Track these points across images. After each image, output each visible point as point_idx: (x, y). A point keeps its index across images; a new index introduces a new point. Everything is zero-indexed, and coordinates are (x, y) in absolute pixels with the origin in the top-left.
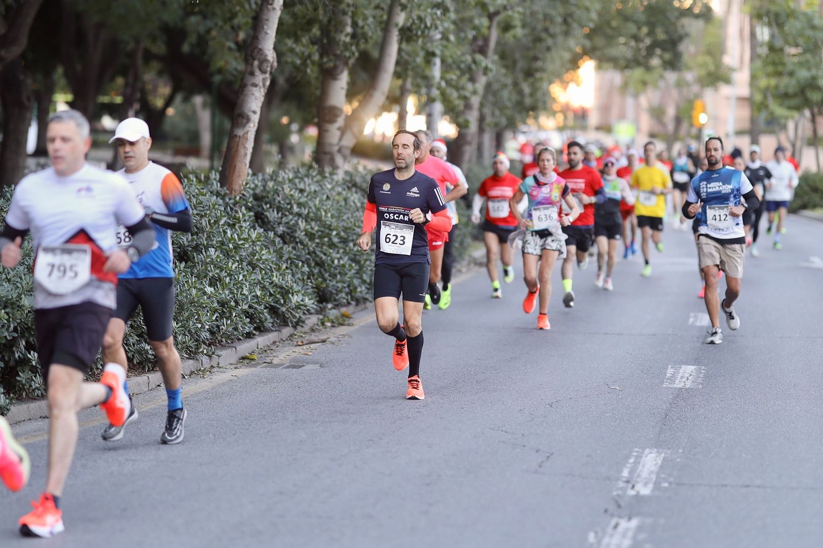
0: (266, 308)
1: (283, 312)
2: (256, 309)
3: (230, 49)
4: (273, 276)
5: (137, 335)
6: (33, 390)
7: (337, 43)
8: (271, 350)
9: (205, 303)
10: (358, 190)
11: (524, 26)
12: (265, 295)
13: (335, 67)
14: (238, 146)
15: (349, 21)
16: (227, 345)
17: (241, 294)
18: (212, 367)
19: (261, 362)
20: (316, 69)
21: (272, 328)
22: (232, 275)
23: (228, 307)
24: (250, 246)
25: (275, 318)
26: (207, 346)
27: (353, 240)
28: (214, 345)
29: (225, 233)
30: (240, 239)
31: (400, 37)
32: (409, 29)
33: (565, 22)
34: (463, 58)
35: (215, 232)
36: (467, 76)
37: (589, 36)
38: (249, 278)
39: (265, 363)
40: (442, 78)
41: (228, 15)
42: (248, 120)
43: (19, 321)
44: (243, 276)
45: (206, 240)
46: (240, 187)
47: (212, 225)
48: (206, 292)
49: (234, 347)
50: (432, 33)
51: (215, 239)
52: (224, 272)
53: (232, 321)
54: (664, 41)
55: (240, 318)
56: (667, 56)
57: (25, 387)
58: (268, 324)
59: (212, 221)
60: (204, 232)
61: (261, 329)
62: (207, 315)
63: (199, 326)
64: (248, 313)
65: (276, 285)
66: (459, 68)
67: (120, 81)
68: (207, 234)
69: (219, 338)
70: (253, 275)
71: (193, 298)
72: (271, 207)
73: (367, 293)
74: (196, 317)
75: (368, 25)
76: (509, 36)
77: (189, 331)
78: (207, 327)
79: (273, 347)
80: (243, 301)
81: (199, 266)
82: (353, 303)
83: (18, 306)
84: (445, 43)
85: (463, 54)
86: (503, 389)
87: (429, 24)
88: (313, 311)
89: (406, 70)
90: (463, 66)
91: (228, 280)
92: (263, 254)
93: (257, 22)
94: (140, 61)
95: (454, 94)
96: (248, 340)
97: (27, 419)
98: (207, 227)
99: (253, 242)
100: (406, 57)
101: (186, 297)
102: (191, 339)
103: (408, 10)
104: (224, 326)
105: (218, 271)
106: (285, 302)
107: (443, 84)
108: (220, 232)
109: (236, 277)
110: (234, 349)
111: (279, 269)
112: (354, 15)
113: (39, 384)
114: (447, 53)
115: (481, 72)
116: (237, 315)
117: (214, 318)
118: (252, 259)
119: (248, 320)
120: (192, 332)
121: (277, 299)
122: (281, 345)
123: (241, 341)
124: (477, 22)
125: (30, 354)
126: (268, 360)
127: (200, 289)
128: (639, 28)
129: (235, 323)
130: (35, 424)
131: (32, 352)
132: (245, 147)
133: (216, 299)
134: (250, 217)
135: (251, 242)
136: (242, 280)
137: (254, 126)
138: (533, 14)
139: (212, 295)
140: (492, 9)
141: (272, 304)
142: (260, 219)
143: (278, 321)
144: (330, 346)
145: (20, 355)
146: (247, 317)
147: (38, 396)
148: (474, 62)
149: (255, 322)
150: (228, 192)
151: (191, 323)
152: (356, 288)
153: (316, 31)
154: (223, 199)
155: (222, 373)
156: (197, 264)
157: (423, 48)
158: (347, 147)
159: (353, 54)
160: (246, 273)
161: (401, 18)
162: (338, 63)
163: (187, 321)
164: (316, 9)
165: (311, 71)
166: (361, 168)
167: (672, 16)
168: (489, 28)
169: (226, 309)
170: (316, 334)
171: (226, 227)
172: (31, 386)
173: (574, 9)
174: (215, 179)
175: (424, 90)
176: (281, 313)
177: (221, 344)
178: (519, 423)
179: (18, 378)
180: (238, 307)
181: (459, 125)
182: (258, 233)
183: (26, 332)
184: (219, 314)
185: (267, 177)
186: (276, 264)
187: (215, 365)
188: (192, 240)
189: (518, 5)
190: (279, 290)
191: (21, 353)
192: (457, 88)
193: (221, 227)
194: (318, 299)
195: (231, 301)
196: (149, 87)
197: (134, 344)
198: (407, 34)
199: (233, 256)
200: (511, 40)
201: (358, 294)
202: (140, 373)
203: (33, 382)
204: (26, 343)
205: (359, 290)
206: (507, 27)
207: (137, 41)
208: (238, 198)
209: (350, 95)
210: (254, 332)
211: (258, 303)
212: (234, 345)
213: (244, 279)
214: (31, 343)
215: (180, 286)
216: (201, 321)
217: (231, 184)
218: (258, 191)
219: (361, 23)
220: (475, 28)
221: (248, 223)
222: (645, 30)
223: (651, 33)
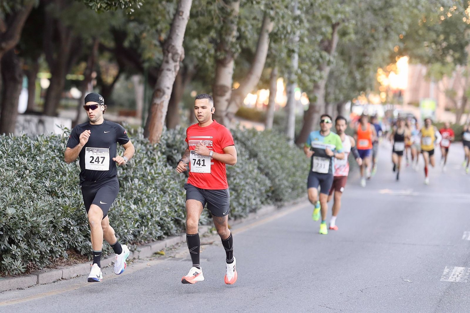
0: (172, 220)
1: (184, 223)
2: (165, 220)
3: (155, 45)
4: (177, 198)
5: (84, 236)
6: (13, 271)
7: (227, 43)
8: (175, 248)
9: (130, 216)
10: (239, 142)
11: (356, 33)
12: (171, 211)
13: (225, 59)
14: (157, 110)
15: (235, 28)
16: (145, 244)
17: (155, 210)
18: (134, 259)
19: (167, 256)
20: (212, 60)
21: (176, 234)
22: (149, 197)
23: (146, 219)
24: (162, 178)
25: (178, 227)
26: (131, 244)
27: (233, 176)
28: (136, 244)
29: (146, 168)
30: (155, 174)
31: (269, 39)
32: (276, 34)
33: (386, 30)
34: (313, 54)
35: (139, 168)
36: (316, 66)
37: (402, 40)
38: (161, 199)
39: (170, 257)
40: (299, 67)
41: (153, 22)
42: (164, 93)
43: (4, 224)
44: (157, 198)
45: (133, 173)
46: (157, 138)
47: (137, 163)
48: (131, 208)
49: (149, 246)
50: (291, 36)
51: (139, 173)
52: (144, 195)
53: (148, 228)
54: (455, 45)
55: (154, 226)
56: (457, 55)
57: (8, 268)
58: (173, 231)
59: (137, 161)
60: (131, 168)
61: (168, 234)
62: (131, 224)
63: (126, 231)
64: (159, 223)
65: (179, 205)
66: (310, 60)
67: (83, 65)
68: (133, 170)
69: (140, 239)
70: (164, 197)
71: (122, 212)
72: (178, 152)
73: (242, 212)
74: (124, 225)
75: (248, 31)
76: (346, 39)
77: (119, 234)
78: (131, 232)
79: (176, 247)
80: (156, 215)
81: (127, 190)
82: (233, 219)
83: (4, 214)
84: (301, 43)
85: (314, 51)
86: (330, 279)
87: (289, 30)
88: (204, 223)
89: (274, 61)
90: (313, 60)
91: (146, 200)
92: (171, 184)
93: (172, 27)
94: (96, 52)
95: (307, 78)
96: (159, 241)
97: (8, 289)
98: (133, 165)
99: (165, 175)
100: (274, 52)
101: (118, 211)
102: (120, 240)
103: (276, 20)
104: (143, 231)
105: (139, 194)
106: (185, 216)
107: (299, 72)
108: (142, 168)
109: (152, 198)
110: (150, 247)
111: (182, 194)
112: (239, 23)
113: (17, 266)
114: (303, 51)
115: (325, 64)
116: (152, 224)
117: (136, 226)
118: (163, 187)
119: (160, 228)
120: (121, 235)
121: (180, 215)
122: (182, 245)
123: (154, 242)
124: (324, 30)
125: (11, 246)
126: (172, 255)
127: (127, 206)
128: (438, 36)
129: (151, 230)
130: (13, 293)
131: (12, 245)
132: (161, 112)
133: (138, 213)
134: (163, 159)
135: (163, 175)
136: (156, 201)
137: (168, 97)
138: (363, 25)
139: (135, 211)
140: (334, 21)
141: (176, 217)
142: (171, 161)
143: (180, 229)
144: (215, 247)
145: (5, 247)
146: (159, 226)
147: (15, 274)
148: (321, 56)
149: (165, 229)
150: (149, 141)
151: (120, 229)
152: (234, 209)
153: (213, 34)
154: (145, 146)
155: (140, 263)
156: (126, 189)
157: (286, 47)
158: (232, 113)
159: (237, 50)
160: (159, 196)
161: (271, 27)
162: (227, 56)
163: (118, 227)
164: (212, 19)
165: (209, 62)
166: (241, 128)
167: (461, 28)
168: (332, 34)
169: (145, 220)
170: (207, 238)
171: (146, 165)
172: (11, 268)
173: (392, 22)
174: (141, 133)
175: (286, 76)
176: (182, 224)
177: (141, 244)
178: (338, 302)
179: (3, 262)
180: (152, 219)
181: (310, 100)
182: (168, 170)
183: (9, 231)
184: (140, 223)
185: (176, 132)
186: (180, 191)
187: (136, 258)
188: (123, 173)
189: (353, 19)
190: (181, 208)
191: (5, 245)
192: (309, 74)
193: (143, 165)
194: (208, 215)
195: (148, 215)
196: (103, 70)
197: (81, 242)
198: (274, 37)
199: (150, 185)
200: (347, 42)
201: (235, 213)
202: (85, 261)
203: (13, 265)
204: (9, 239)
205: (237, 209)
206: (344, 34)
207: (94, 38)
208: (155, 146)
209: (235, 78)
210: (164, 236)
211: (166, 217)
212: (150, 244)
213: (158, 200)
214: (12, 239)
215: (114, 204)
216: (127, 228)
217: (151, 136)
218: (169, 141)
219: (243, 29)
220: (323, 34)
221: (162, 163)
222: (442, 37)
223: (445, 39)
